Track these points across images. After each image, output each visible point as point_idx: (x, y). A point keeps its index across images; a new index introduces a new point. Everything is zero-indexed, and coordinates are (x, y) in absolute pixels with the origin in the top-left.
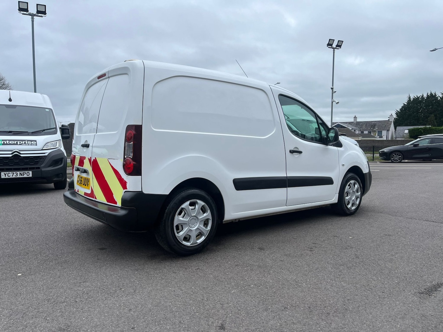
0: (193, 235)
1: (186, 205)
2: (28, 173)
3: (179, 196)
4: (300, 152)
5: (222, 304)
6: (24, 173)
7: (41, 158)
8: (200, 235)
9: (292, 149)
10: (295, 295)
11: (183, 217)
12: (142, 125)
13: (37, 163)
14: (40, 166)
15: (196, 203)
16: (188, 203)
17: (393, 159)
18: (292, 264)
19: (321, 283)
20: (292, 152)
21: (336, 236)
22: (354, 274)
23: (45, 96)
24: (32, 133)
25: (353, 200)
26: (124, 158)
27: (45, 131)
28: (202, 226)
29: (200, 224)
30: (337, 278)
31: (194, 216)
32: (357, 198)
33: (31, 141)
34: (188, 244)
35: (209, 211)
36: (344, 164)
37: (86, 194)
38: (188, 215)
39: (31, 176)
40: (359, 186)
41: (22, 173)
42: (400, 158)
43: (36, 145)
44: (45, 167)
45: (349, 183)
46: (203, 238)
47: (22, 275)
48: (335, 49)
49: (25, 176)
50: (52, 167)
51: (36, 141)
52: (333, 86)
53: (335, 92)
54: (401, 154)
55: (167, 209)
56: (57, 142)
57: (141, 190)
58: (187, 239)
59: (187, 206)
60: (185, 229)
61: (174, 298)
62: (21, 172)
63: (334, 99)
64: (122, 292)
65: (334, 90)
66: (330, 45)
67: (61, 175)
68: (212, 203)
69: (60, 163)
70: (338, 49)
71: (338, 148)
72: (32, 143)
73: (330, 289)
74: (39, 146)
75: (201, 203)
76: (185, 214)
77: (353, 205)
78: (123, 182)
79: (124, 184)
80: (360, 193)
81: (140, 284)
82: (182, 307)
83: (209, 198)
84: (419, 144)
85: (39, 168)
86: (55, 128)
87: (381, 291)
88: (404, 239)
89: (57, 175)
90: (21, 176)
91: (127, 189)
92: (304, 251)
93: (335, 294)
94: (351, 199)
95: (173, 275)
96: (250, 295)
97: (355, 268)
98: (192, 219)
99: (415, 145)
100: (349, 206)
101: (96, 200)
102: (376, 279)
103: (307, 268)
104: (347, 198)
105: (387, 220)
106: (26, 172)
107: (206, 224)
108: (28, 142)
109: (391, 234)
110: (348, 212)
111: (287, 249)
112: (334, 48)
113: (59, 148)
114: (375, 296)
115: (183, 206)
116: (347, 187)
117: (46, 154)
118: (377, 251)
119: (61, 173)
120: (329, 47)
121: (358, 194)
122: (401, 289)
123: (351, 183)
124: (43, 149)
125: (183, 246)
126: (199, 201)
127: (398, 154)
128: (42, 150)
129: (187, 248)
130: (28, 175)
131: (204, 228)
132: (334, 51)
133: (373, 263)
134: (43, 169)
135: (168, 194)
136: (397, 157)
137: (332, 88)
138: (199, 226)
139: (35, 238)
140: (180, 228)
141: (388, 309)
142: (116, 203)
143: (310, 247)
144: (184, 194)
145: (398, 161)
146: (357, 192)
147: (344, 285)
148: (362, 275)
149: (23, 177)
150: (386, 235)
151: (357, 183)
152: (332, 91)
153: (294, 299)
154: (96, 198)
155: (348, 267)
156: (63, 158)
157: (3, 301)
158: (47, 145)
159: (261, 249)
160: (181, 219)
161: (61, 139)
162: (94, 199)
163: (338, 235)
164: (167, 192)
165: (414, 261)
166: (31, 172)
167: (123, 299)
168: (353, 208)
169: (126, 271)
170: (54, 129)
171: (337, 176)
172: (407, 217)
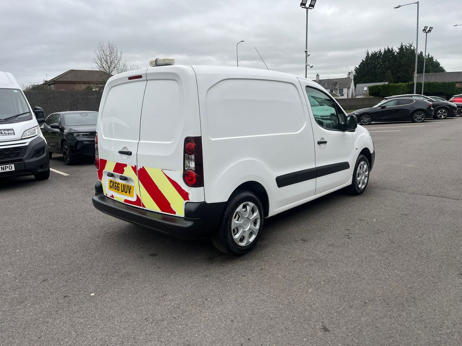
0: (246, 235)
1: (240, 208)
2: (10, 167)
3: (234, 201)
4: (325, 142)
5: (310, 306)
6: (6, 167)
7: (22, 149)
8: (251, 234)
9: (319, 140)
10: (365, 288)
11: (238, 220)
12: (201, 136)
13: (18, 154)
14: (22, 158)
15: (248, 204)
16: (241, 206)
17: (363, 122)
18: (341, 255)
19: (379, 274)
20: (319, 143)
21: (362, 220)
22: (400, 260)
23: (9, 74)
24: (5, 120)
25: (363, 180)
26: (184, 170)
27: (19, 117)
28: (253, 226)
29: (251, 224)
30: (388, 266)
31: (246, 218)
32: (366, 177)
33: (8, 130)
34: (243, 244)
35: (257, 211)
36: (357, 148)
37: (126, 201)
38: (242, 218)
39: (13, 169)
40: (367, 167)
41: (4, 167)
42: (369, 120)
43: (14, 134)
44: (28, 158)
45: (360, 164)
46: (253, 237)
47: (95, 294)
48: (309, 10)
49: (8, 170)
50: (34, 158)
51: (12, 130)
52: (307, 49)
53: (309, 55)
54: (370, 116)
55: (225, 215)
56: (35, 129)
57: (204, 201)
58: (242, 239)
59: (241, 210)
60: (240, 231)
61: (263, 304)
62: (2, 166)
63: (308, 63)
64: (209, 302)
65: (308, 53)
66: (303, 4)
67: (45, 165)
68: (259, 203)
69: (42, 152)
70: (311, 9)
71: (352, 132)
72: (9, 132)
73: (389, 279)
74: (18, 135)
75: (251, 204)
76: (239, 217)
77: (363, 183)
78: (184, 193)
79: (185, 195)
80: (368, 172)
81: (220, 291)
82: (277, 312)
83: (257, 199)
84: (386, 106)
85: (21, 160)
86: (29, 112)
87: (431, 276)
88: (421, 219)
89: (42, 167)
90: (3, 171)
91: (189, 200)
92: (344, 240)
93: (397, 284)
94: (361, 179)
95: (244, 278)
96: (328, 293)
97: (397, 254)
98: (245, 221)
99: (383, 107)
100: (360, 186)
101: (144, 208)
102: (420, 264)
103: (357, 258)
104: (358, 179)
105: (394, 197)
106: (8, 166)
107: (255, 223)
108: (5, 131)
109: (407, 213)
110: (359, 192)
111: (327, 238)
112: (307, 8)
113: (39, 135)
114: (428, 281)
115: (238, 210)
116: (359, 168)
117: (27, 144)
118: (405, 233)
119: (46, 164)
120: (302, 7)
121: (367, 174)
122: (446, 272)
123: (361, 164)
124: (23, 138)
125: (239, 247)
126: (250, 203)
127: (367, 117)
128: (21, 139)
129: (242, 248)
130: (10, 168)
131: (254, 227)
132: (307, 11)
133: (409, 247)
134: (26, 161)
135: (227, 201)
136: (366, 120)
137: (306, 52)
138: (250, 226)
139: (70, 247)
140: (236, 231)
141: (445, 293)
142: (175, 213)
143: (346, 234)
144: (237, 198)
145: (367, 123)
146: (366, 171)
147: (399, 273)
148: (408, 261)
149: (5, 171)
150: (403, 215)
151: (366, 164)
152: (306, 55)
153: (366, 292)
154: (144, 206)
155: (391, 254)
156: (45, 146)
157: (100, 327)
158: (25, 133)
159: (304, 240)
160: (237, 222)
161: (38, 125)
162: (141, 208)
163: (362, 219)
164: (226, 200)
165: (441, 242)
166: (13, 166)
167: (217, 310)
168: (363, 187)
169: (196, 278)
170: (28, 114)
171: (352, 160)
172: (409, 192)
